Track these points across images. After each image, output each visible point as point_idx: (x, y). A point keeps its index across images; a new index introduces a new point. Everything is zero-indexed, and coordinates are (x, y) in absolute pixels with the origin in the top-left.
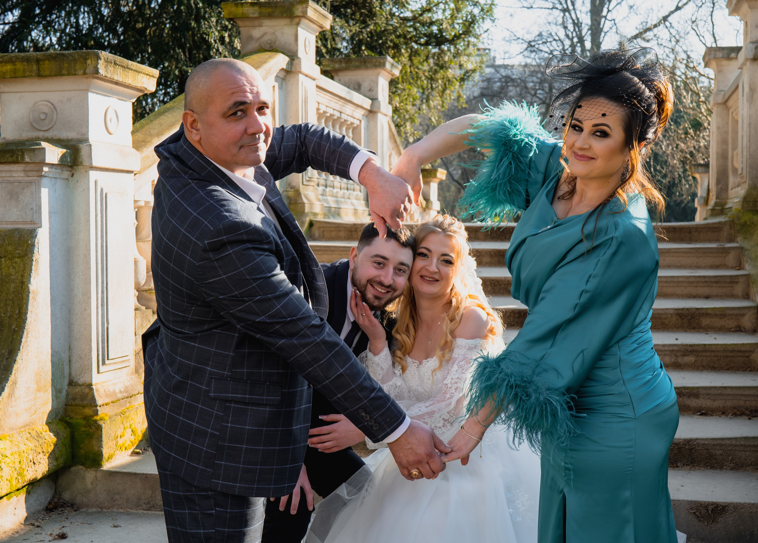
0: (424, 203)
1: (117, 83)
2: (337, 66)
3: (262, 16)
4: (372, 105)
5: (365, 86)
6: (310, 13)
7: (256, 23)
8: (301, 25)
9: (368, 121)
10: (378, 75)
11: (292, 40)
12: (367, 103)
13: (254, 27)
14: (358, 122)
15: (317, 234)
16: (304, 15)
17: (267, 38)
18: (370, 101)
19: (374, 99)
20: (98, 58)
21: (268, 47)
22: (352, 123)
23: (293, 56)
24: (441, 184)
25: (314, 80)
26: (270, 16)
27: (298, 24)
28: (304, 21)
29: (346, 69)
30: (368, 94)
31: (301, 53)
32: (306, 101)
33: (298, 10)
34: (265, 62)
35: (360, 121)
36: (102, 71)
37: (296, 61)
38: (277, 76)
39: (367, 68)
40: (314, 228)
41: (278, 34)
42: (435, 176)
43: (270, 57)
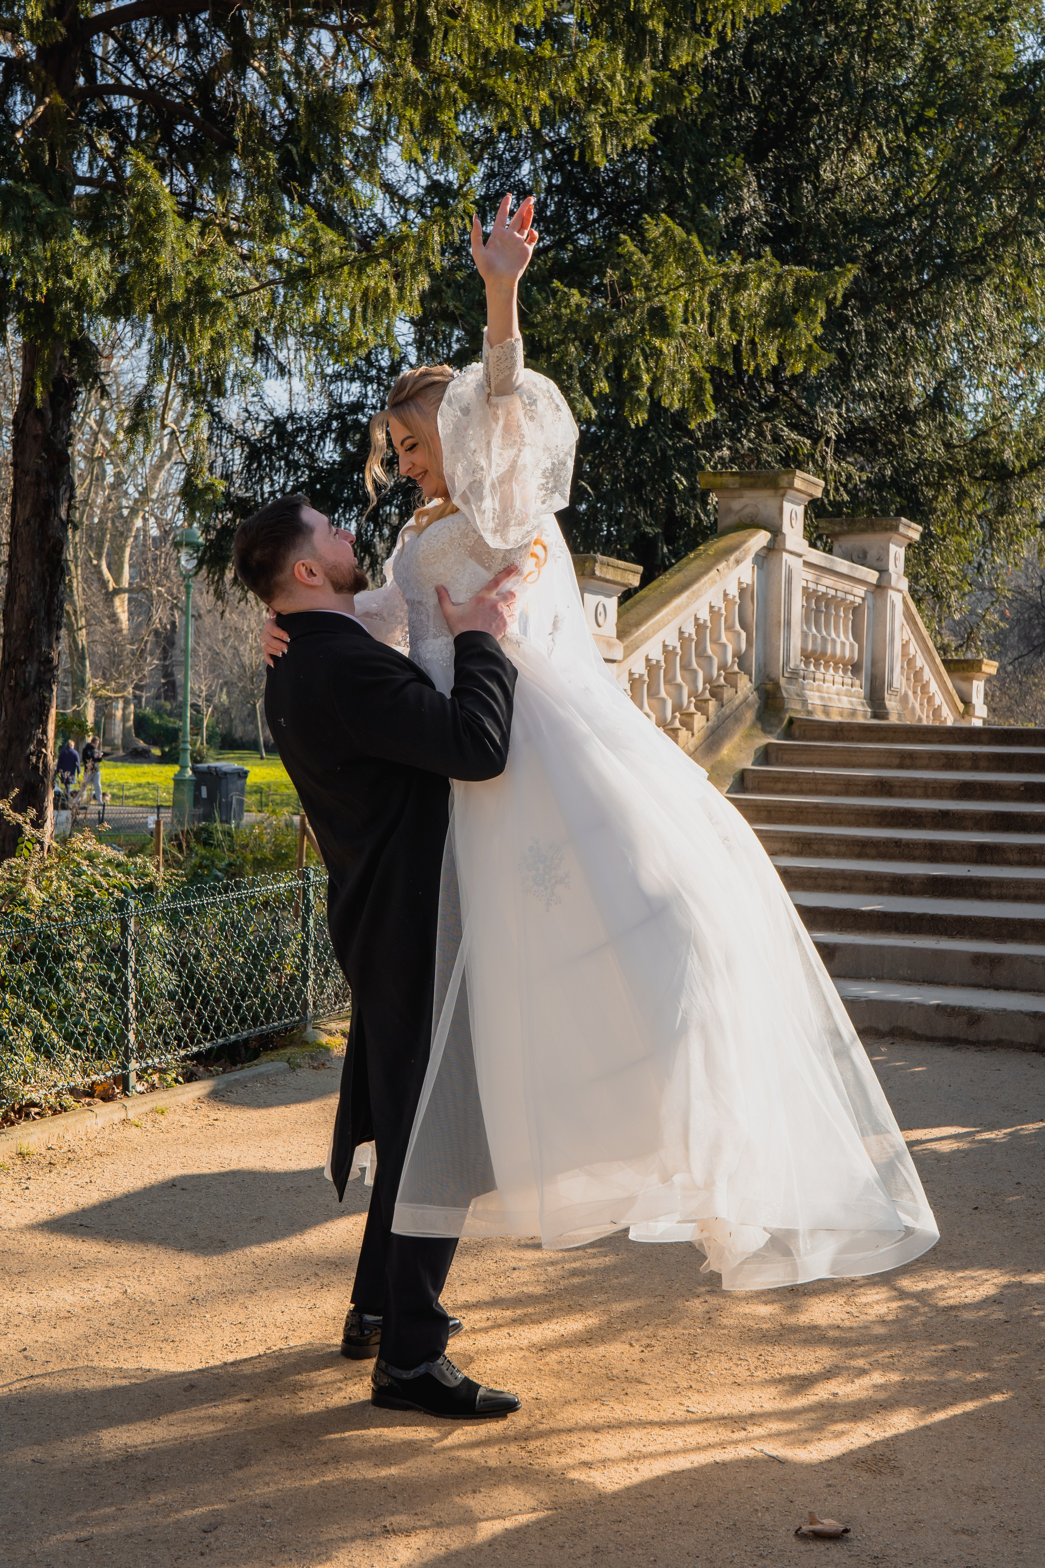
0: (961, 707)
1: (607, 581)
2: (837, 529)
3: (743, 487)
4: (879, 579)
5: (872, 554)
6: (798, 483)
7: (736, 494)
8: (787, 497)
9: (875, 598)
10: (889, 541)
11: (776, 513)
12: (872, 576)
13: (734, 498)
14: (858, 601)
15: (797, 733)
16: (791, 486)
17: (747, 510)
18: (877, 574)
19: (883, 571)
20: (595, 561)
21: (748, 521)
22: (852, 602)
23: (776, 532)
24: (989, 680)
25: (800, 556)
26: (752, 487)
27: (783, 495)
28: (791, 492)
29: (849, 532)
30: (876, 564)
31: (786, 528)
32: (789, 581)
33: (784, 481)
34: (744, 542)
35: (863, 599)
36: (598, 573)
37: (780, 537)
38: (757, 555)
39: (874, 531)
40: (794, 726)
41: (760, 506)
42: (980, 670)
43: (751, 536)
